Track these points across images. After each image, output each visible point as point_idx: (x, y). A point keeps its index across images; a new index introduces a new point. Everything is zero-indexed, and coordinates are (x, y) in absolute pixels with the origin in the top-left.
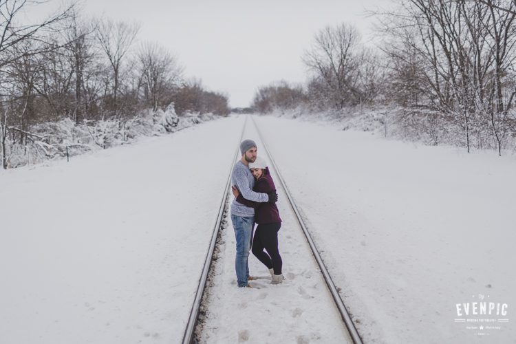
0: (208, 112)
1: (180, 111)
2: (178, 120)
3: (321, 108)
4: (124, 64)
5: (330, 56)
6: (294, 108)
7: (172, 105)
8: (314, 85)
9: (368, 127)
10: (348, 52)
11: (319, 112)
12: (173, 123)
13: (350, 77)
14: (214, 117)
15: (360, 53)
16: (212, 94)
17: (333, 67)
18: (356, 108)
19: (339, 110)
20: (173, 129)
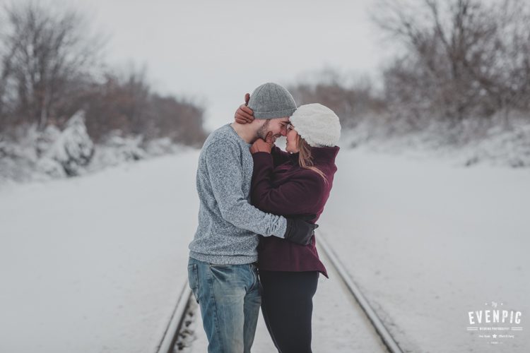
0: (161, 137)
1: (98, 131)
2: (93, 152)
3: (414, 125)
5: (433, 7)
7: (78, 118)
8: (397, 75)
11: (408, 131)
12: (82, 156)
13: (477, 56)
14: (175, 148)
16: (170, 102)
18: (495, 118)
19: (452, 126)
20: (81, 170)
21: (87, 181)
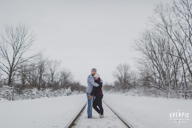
0: (81, 91)
1: (72, 89)
4: (55, 73)
5: (121, 73)
6: (110, 90)
7: (70, 87)
8: (116, 83)
9: (134, 94)
10: (127, 72)
11: (117, 91)
12: (70, 93)
13: (128, 80)
14: (83, 93)
15: (131, 72)
16: (83, 86)
17: (122, 77)
19: (124, 90)
21: (70, 96)
